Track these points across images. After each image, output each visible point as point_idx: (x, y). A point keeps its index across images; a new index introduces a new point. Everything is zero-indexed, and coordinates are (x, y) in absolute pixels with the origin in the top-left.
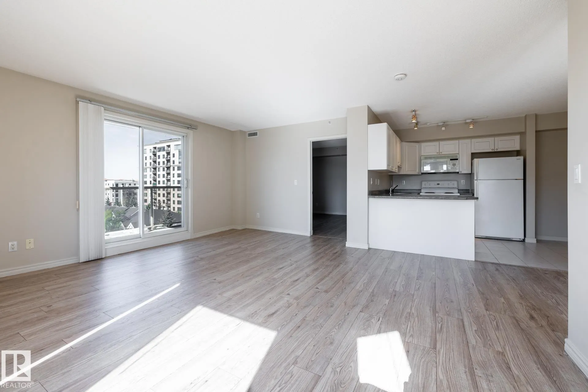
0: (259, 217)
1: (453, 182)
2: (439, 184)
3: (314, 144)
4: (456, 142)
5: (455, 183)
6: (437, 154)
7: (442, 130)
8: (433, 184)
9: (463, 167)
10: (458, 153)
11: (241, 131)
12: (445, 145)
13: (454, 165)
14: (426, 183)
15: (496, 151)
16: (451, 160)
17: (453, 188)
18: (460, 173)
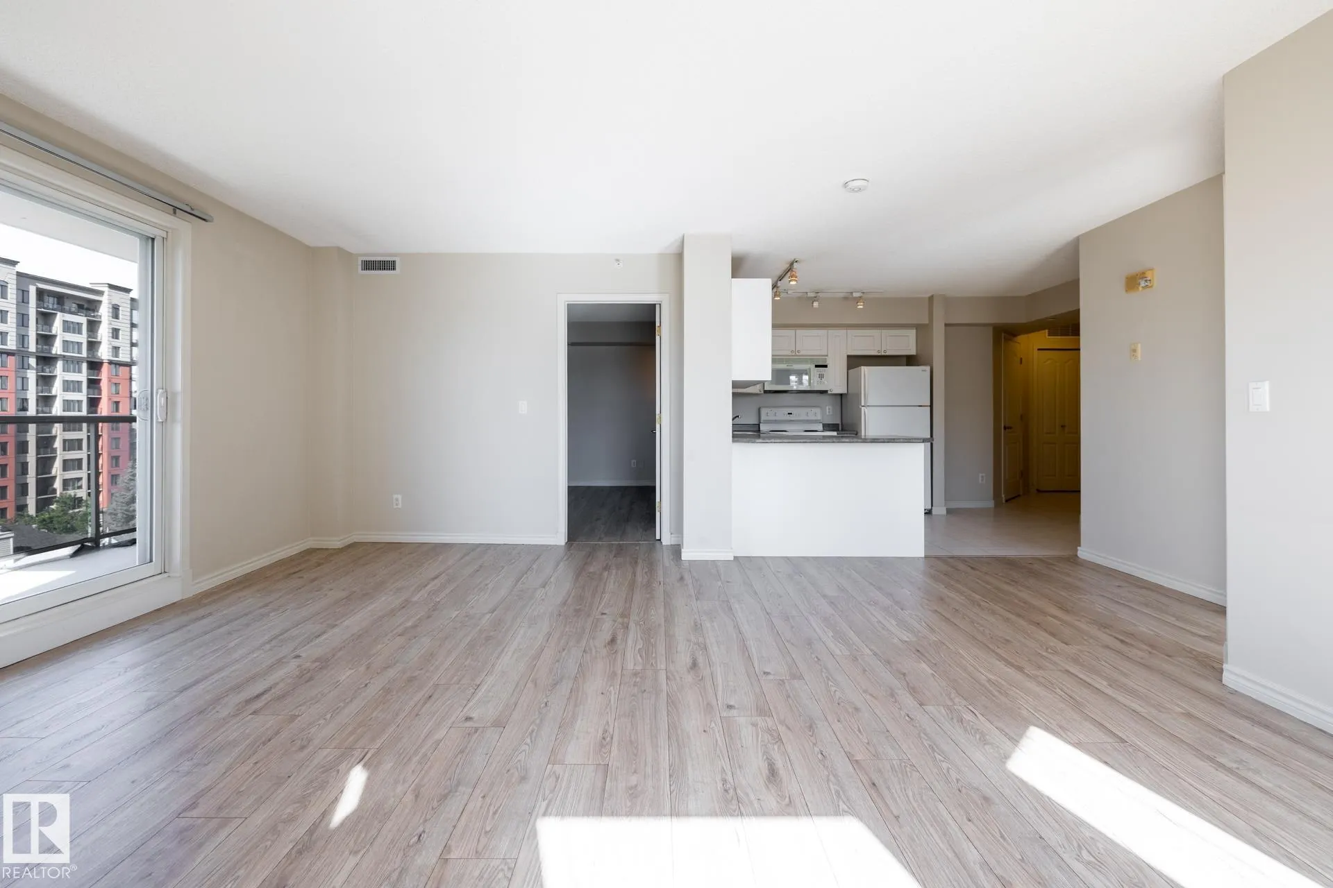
0: (400, 506)
1: (814, 410)
2: (791, 414)
3: (571, 308)
4: (822, 332)
5: (818, 410)
6: (791, 354)
7: (813, 306)
8: (781, 414)
9: (835, 381)
10: (826, 354)
11: (340, 250)
12: (806, 336)
13: (821, 376)
14: (768, 410)
15: (883, 354)
16: (817, 366)
17: (816, 422)
18: (829, 392)
